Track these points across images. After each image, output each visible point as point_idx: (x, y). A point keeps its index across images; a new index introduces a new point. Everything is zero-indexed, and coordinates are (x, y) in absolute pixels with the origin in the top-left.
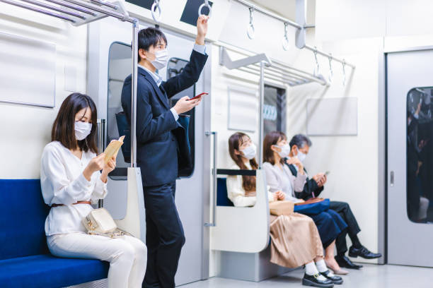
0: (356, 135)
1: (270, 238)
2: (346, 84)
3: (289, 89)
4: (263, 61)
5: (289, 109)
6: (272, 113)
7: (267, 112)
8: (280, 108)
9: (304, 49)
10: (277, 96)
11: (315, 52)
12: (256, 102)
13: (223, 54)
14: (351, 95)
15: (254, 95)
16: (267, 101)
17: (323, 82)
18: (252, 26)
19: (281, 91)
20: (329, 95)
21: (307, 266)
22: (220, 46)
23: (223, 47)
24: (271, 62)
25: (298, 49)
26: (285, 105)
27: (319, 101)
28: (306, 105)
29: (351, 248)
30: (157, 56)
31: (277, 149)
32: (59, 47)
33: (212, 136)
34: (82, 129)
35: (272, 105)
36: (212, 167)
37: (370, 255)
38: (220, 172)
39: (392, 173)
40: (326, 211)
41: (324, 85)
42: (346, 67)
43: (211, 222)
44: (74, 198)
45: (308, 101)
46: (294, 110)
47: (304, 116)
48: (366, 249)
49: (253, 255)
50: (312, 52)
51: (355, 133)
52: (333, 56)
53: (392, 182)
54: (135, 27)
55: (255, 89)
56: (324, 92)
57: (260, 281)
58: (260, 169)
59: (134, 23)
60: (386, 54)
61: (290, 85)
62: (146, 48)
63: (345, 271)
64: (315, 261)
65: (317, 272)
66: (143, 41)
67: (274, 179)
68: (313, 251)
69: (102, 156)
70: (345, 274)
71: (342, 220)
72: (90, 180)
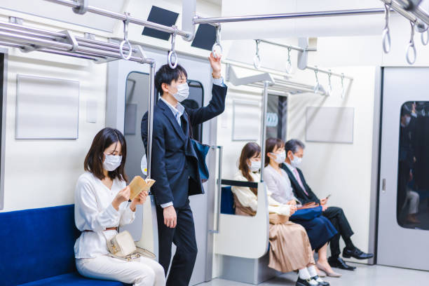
0: (351, 143)
1: (269, 243)
2: (343, 96)
3: (290, 97)
4: (267, 82)
5: (289, 115)
6: (273, 120)
7: (269, 119)
8: (281, 114)
9: (307, 69)
10: (279, 104)
11: (317, 70)
12: (259, 112)
13: (229, 70)
14: (348, 105)
15: (257, 106)
16: (270, 109)
17: (322, 93)
18: (258, 57)
19: (282, 99)
20: (324, 105)
21: (300, 271)
22: (227, 64)
23: (230, 64)
24: (274, 81)
25: (300, 70)
26: (286, 111)
27: (317, 109)
28: (306, 113)
29: (345, 249)
30: (179, 90)
31: (273, 156)
32: (83, 83)
33: (218, 150)
34: (112, 161)
35: (274, 112)
36: (217, 177)
37: (362, 256)
38: (224, 182)
39: (384, 181)
40: (318, 216)
41: (323, 95)
42: (345, 79)
43: (215, 228)
44: (102, 225)
45: (308, 109)
46: (294, 116)
47: (303, 123)
48: (359, 250)
49: (252, 260)
50: (313, 71)
51: (351, 141)
52: (332, 72)
53: (383, 189)
54: (152, 67)
55: (258, 100)
56: (323, 101)
57: (259, 284)
58: (261, 181)
59: (151, 64)
60: (383, 68)
61: (291, 93)
62: (168, 82)
63: (337, 274)
64: (307, 266)
65: (309, 277)
66: (165, 76)
67: (273, 183)
68: (307, 257)
69: (128, 188)
70: (338, 277)
71: (332, 226)
72: (117, 209)
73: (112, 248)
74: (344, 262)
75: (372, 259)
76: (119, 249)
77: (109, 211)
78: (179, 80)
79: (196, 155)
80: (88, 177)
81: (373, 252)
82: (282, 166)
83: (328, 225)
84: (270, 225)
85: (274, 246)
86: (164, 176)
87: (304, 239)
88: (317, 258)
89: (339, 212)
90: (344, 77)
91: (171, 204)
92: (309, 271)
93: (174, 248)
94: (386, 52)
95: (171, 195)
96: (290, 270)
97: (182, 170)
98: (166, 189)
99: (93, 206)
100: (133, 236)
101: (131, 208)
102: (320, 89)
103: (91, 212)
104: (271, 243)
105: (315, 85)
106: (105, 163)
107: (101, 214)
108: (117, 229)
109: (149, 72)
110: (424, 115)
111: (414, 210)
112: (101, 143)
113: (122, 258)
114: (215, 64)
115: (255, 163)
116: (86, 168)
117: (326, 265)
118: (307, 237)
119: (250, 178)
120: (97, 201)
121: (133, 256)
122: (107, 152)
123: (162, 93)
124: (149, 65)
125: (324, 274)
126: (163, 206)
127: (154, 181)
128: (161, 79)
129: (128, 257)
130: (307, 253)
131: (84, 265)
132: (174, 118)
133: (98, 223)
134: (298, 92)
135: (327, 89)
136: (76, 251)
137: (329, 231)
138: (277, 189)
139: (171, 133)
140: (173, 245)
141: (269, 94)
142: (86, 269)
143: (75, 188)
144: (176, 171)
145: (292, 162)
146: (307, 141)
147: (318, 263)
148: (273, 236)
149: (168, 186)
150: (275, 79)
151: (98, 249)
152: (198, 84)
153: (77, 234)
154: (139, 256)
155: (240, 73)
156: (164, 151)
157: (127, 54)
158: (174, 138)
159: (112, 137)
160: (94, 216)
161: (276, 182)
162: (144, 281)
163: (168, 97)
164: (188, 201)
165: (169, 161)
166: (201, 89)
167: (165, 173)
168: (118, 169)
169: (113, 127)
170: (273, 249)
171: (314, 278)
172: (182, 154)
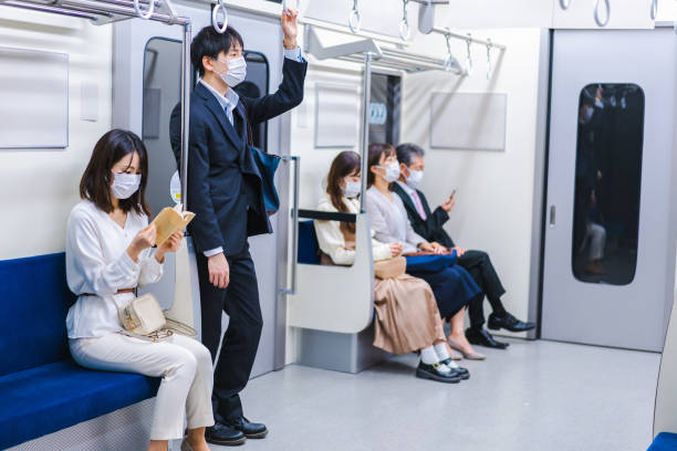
0: (502, 150)
1: (375, 310)
2: (490, 75)
3: (405, 76)
4: (370, 53)
5: (404, 106)
6: (379, 113)
7: (373, 113)
8: (392, 104)
9: (433, 33)
10: (388, 89)
11: (449, 34)
12: (357, 102)
13: (310, 35)
14: (498, 90)
15: (353, 92)
16: (375, 98)
17: (457, 71)
18: (356, 13)
19: (394, 80)
20: (460, 90)
21: (423, 351)
22: (305, 24)
23: (310, 25)
24: (381, 52)
25: (422, 35)
26: (399, 100)
27: (450, 96)
28: (430, 102)
29: (491, 317)
30: (230, 67)
31: (380, 170)
32: (74, 57)
33: (292, 162)
34: (125, 183)
35: (379, 101)
36: (291, 206)
37: (518, 327)
38: (303, 213)
39: (553, 208)
40: (451, 266)
41: (458, 74)
42: (492, 49)
43: (289, 287)
44: (112, 285)
45: (434, 96)
46: (412, 107)
47: (426, 119)
48: (513, 318)
49: (349, 336)
50: (443, 36)
51: (501, 147)
52: (472, 37)
53: (552, 221)
54: (186, 31)
55: (356, 82)
56: (458, 84)
57: (358, 372)
58: (362, 212)
59: (185, 25)
60: (552, 31)
61: (408, 71)
62: (213, 55)
63: (481, 355)
64: (434, 344)
65: (437, 360)
66: (208, 44)
67: (380, 215)
68: (433, 331)
69: (153, 227)
70: (481, 359)
71: (472, 280)
72: (136, 260)
73: (127, 322)
74: (491, 336)
75: (534, 332)
76: (139, 324)
77: (123, 263)
78: (231, 52)
79: (258, 172)
80: (86, 209)
81: (534, 321)
82: (394, 187)
83: (466, 278)
84: (377, 281)
85: (382, 314)
86: (209, 207)
87: (429, 303)
88: (449, 330)
89: (484, 259)
90: (491, 45)
91: (220, 250)
92: (437, 351)
93: (225, 319)
94: (563, 7)
95: (219, 236)
96: (406, 350)
97: (236, 195)
98: (212, 226)
99: (96, 254)
100: (161, 302)
101: (156, 258)
102: (454, 64)
103: (93, 265)
104: (378, 309)
105: (446, 58)
106: (113, 186)
107: (109, 268)
108: (134, 291)
109: (180, 38)
110: (614, 104)
111: (598, 254)
112: (107, 153)
113: (143, 336)
114: (289, 25)
115: (352, 185)
116: (83, 195)
117: (462, 341)
118: (433, 300)
119: (343, 207)
120: (102, 247)
121: (161, 334)
122: (116, 170)
123: (203, 72)
124: (181, 28)
125: (459, 355)
126: (207, 254)
127: (192, 215)
128: (201, 50)
129: (153, 336)
130: (433, 323)
131: (84, 349)
132: (223, 112)
133: (104, 283)
134: (419, 69)
135: (464, 65)
136: (69, 327)
137: (468, 288)
138: (385, 224)
139: (218, 137)
140: (224, 314)
141: (372, 73)
142: (86, 356)
143: (67, 226)
144: (227, 198)
145: (409, 179)
146: (433, 148)
147: (451, 338)
148: (380, 298)
149: (215, 222)
150: (382, 49)
151: (104, 322)
152: (260, 57)
153: (70, 299)
154: (170, 333)
155: (328, 40)
156: (207, 165)
157: (148, 10)
158: (222, 145)
159: (125, 145)
160: (97, 271)
161: (383, 215)
162: (180, 372)
163: (213, 79)
164: (247, 245)
165: (215, 182)
166: (265, 65)
167: (210, 201)
168: (135, 195)
169: (125, 129)
170: (381, 318)
171: (445, 362)
172: (235, 171)
